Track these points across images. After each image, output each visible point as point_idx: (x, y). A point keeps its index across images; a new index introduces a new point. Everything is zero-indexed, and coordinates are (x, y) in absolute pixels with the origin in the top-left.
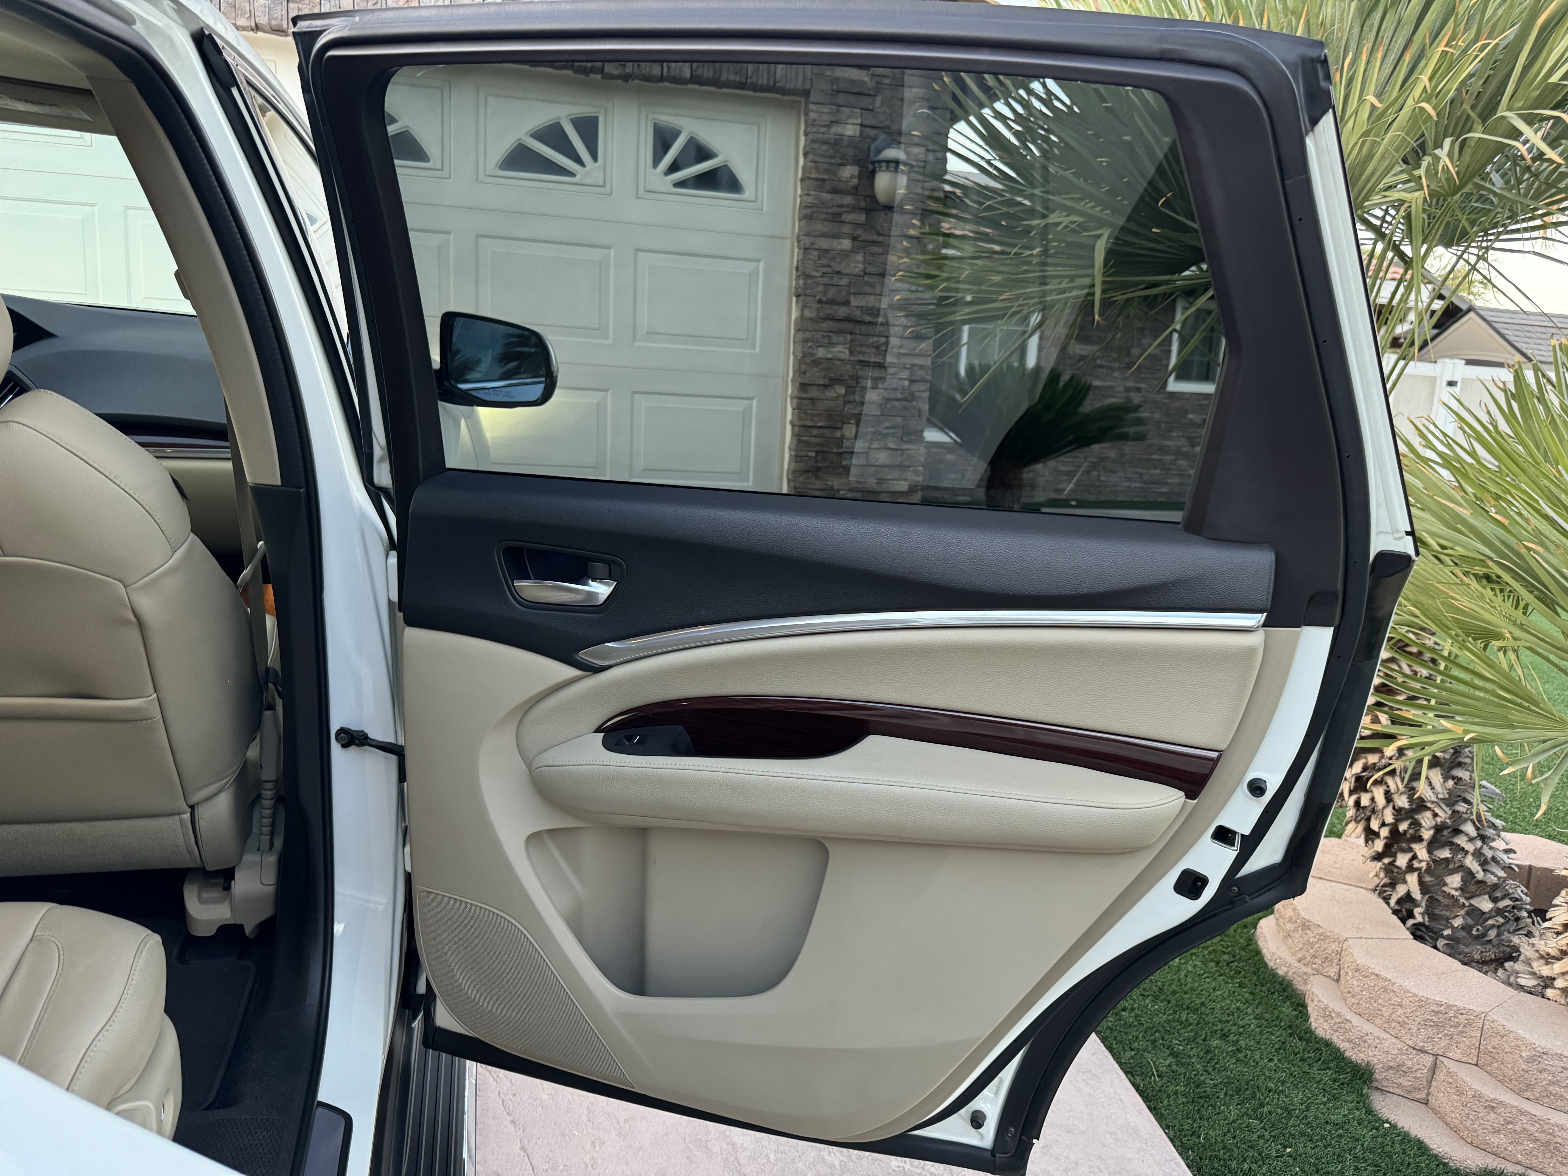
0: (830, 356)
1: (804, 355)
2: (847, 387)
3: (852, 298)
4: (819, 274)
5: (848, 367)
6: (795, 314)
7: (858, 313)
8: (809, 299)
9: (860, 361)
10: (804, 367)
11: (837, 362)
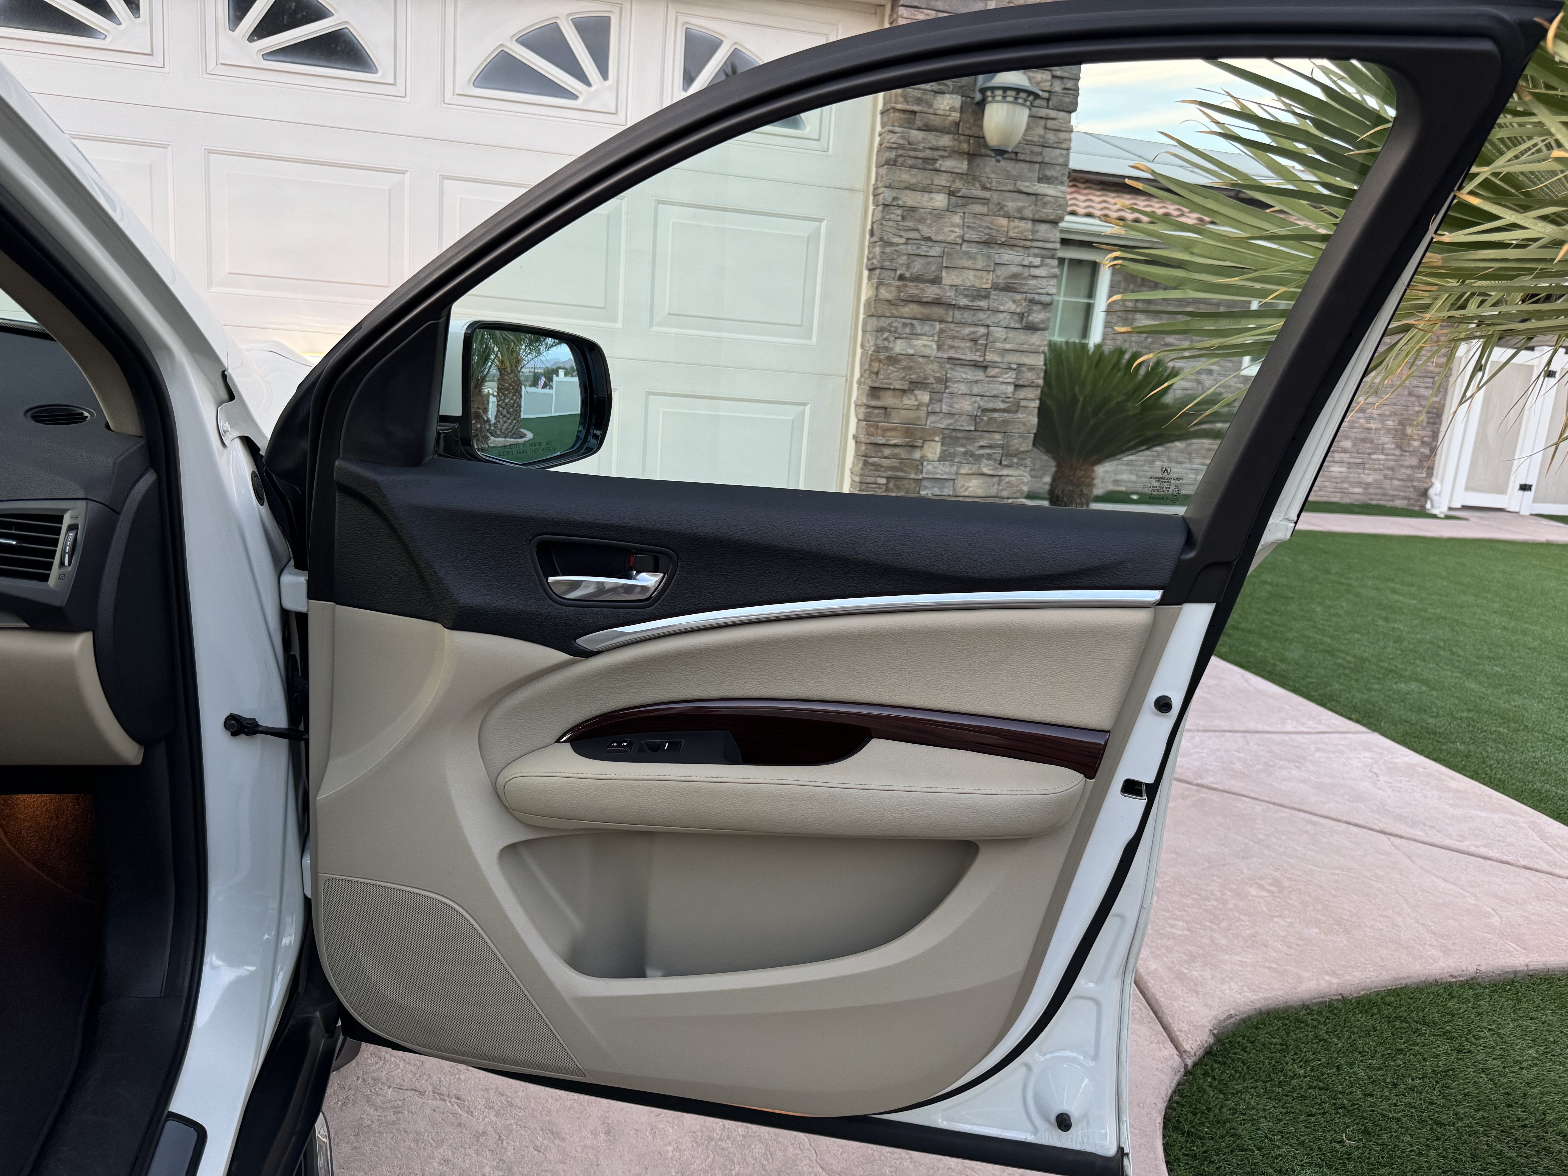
0: (911, 352)
1: (878, 349)
2: (932, 392)
3: (944, 274)
4: (903, 241)
5: (935, 366)
6: (866, 292)
7: (951, 293)
8: (886, 274)
9: (950, 358)
10: (876, 365)
11: (921, 360)
